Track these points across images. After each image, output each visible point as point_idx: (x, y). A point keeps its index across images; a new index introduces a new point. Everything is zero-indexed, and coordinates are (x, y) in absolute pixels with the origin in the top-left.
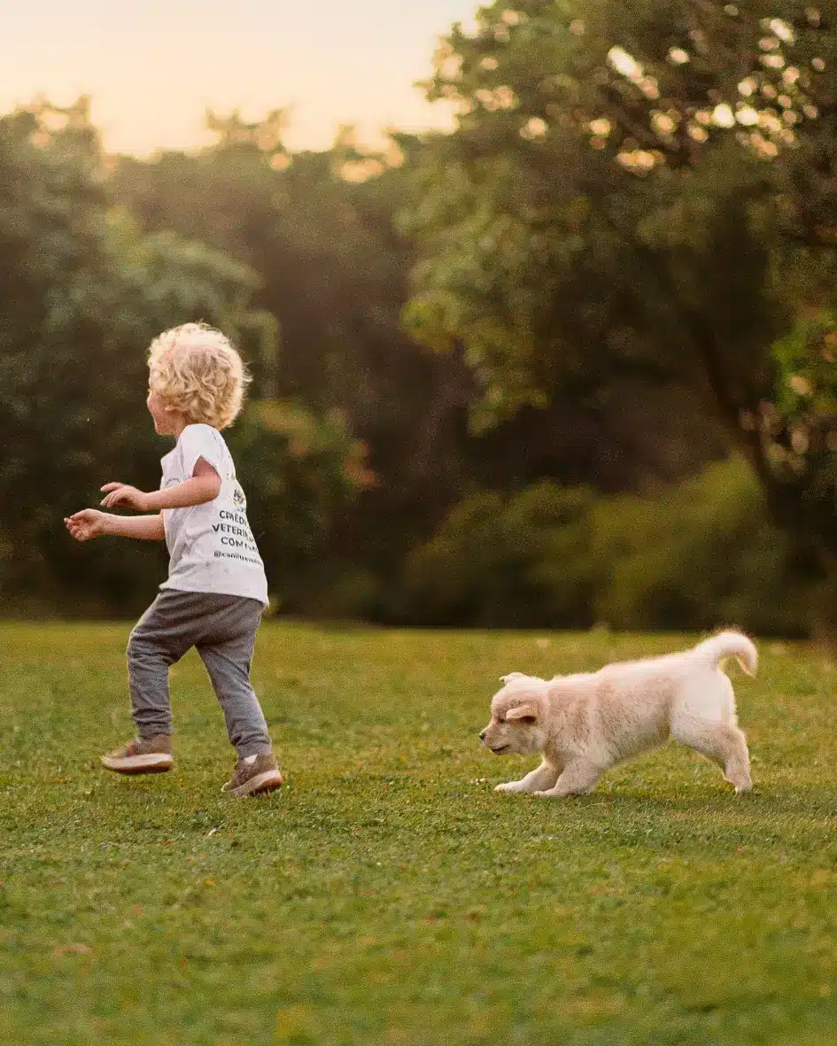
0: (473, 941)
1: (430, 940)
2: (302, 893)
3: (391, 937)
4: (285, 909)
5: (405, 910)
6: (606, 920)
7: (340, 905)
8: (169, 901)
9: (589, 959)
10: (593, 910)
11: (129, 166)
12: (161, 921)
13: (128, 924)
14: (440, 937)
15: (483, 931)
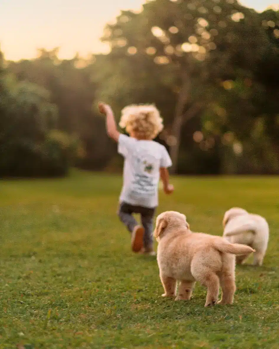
0: (107, 289)
1: (95, 288)
2: (59, 275)
3: (83, 288)
4: (54, 279)
5: (88, 280)
6: (147, 281)
7: (69, 278)
8: (19, 278)
9: (141, 293)
10: (143, 279)
11: (12, 64)
12: (16, 284)
13: (7, 285)
14: (98, 287)
15: (110, 285)
